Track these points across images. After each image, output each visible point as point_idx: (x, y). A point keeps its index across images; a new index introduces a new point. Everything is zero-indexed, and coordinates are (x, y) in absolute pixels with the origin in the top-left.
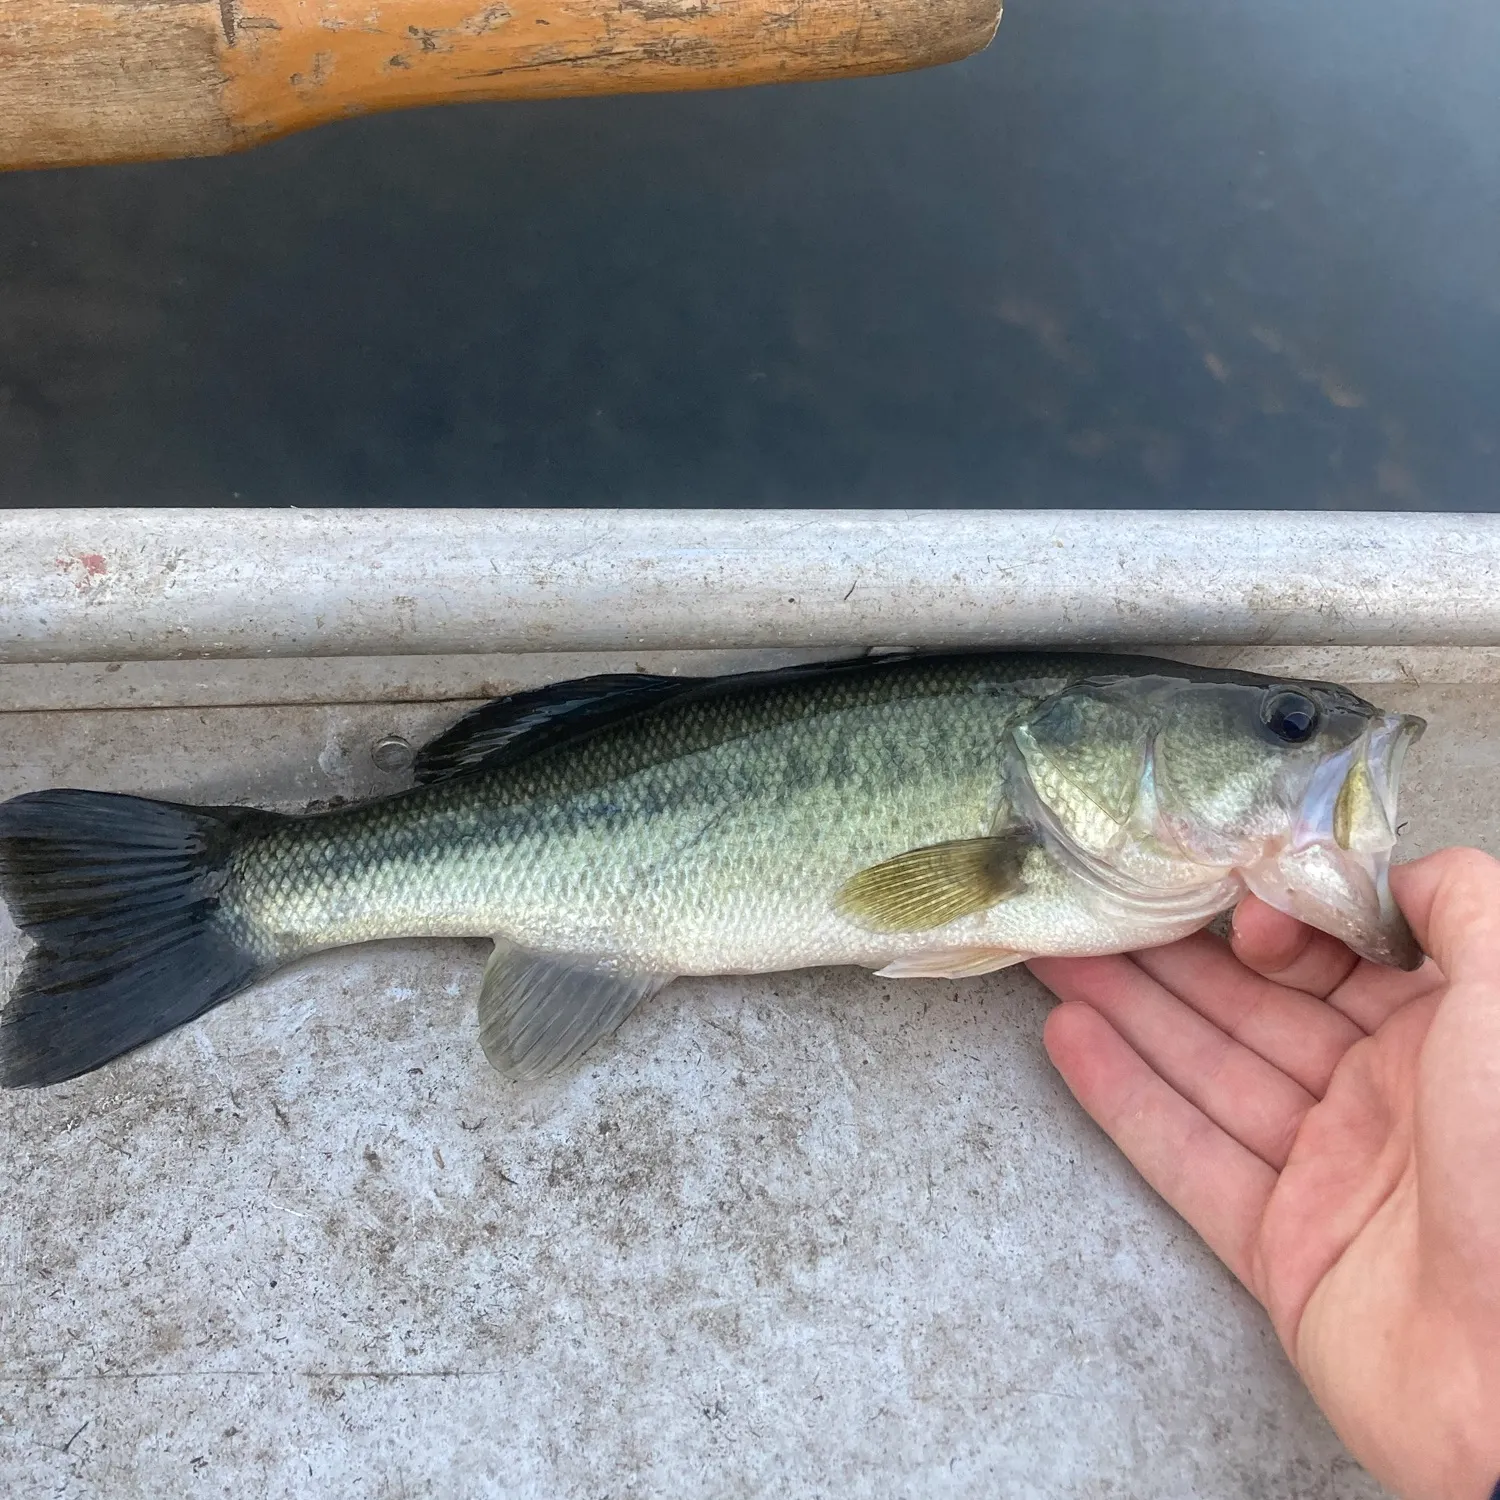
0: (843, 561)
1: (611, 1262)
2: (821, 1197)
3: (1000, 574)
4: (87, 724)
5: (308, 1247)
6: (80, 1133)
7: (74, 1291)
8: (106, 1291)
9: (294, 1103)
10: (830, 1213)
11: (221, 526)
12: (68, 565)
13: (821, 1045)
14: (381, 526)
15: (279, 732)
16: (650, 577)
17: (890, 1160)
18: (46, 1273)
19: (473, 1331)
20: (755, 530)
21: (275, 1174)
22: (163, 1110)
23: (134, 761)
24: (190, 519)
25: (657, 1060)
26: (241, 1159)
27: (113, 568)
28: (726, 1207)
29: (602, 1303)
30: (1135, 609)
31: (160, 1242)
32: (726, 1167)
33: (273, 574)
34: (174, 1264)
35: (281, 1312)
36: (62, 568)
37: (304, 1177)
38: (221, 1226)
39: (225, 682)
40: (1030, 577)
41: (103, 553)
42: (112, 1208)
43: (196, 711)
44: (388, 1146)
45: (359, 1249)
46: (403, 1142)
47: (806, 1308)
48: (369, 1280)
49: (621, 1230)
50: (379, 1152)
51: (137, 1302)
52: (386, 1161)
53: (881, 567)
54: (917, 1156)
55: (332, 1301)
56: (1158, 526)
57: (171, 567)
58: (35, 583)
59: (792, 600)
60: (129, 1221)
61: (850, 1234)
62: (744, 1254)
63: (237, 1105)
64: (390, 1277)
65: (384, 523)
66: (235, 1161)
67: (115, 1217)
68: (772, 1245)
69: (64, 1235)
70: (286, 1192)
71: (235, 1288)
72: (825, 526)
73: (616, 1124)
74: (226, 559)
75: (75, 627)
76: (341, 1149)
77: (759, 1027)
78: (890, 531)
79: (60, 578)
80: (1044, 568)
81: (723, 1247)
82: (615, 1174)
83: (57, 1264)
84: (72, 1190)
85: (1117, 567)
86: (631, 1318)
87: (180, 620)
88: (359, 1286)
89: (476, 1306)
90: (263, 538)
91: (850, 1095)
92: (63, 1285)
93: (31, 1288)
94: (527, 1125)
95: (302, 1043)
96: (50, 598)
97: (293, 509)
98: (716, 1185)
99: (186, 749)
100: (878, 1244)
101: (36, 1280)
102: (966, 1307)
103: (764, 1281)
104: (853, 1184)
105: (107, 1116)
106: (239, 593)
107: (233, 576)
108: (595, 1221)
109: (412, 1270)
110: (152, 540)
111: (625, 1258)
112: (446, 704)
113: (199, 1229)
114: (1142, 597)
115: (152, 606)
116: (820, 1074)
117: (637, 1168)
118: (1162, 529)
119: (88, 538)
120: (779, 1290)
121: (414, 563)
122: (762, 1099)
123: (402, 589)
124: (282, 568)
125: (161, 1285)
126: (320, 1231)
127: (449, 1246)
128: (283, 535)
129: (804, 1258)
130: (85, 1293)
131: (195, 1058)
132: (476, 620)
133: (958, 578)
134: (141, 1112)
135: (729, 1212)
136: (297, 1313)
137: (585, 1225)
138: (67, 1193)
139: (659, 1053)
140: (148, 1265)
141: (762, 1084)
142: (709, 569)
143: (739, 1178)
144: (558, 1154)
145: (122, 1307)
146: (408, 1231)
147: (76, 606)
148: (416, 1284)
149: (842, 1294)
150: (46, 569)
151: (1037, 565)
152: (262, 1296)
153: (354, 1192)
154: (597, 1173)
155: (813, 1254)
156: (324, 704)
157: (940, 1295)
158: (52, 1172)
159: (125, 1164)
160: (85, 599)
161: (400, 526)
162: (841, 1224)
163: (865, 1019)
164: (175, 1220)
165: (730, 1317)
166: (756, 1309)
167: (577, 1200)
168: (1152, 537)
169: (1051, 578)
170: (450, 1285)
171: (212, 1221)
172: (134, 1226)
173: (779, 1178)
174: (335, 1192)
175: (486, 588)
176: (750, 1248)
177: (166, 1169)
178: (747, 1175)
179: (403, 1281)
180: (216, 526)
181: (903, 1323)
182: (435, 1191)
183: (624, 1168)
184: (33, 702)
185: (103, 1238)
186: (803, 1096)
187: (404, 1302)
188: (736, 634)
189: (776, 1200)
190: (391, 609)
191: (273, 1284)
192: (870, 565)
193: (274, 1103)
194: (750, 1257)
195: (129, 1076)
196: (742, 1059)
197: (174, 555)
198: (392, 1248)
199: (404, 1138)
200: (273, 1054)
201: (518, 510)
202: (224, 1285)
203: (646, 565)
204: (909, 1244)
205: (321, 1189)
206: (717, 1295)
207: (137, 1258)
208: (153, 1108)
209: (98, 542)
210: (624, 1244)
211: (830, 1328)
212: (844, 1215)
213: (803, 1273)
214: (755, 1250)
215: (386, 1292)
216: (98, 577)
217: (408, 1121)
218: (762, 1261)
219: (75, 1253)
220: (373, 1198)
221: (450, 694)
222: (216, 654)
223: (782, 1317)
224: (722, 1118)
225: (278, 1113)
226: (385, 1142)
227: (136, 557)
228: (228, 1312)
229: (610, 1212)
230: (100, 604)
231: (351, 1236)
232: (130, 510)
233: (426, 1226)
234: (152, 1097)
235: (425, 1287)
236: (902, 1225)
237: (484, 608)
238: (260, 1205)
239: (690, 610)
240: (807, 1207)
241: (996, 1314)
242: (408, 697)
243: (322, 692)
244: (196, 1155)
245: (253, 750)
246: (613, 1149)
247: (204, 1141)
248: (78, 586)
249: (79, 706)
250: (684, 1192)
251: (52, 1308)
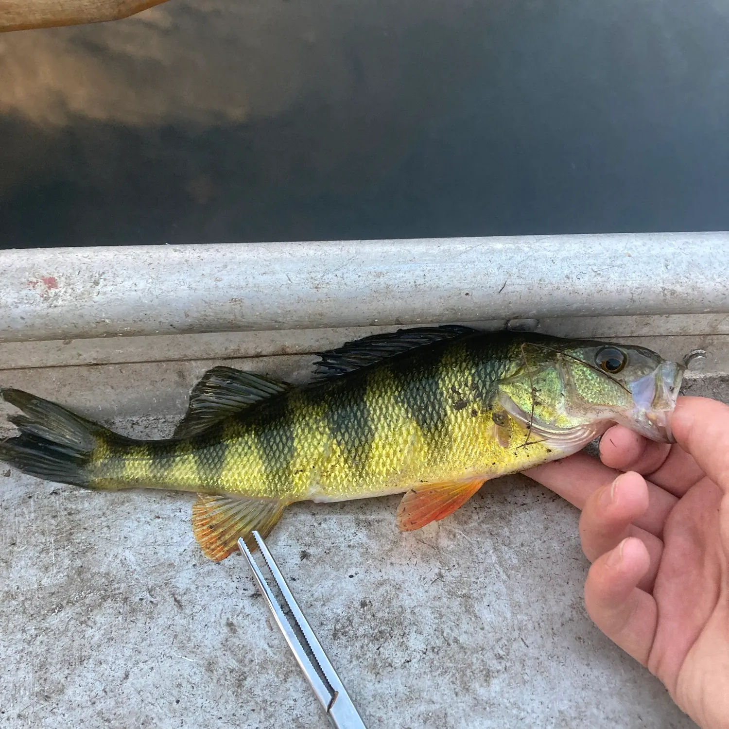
0: (499, 269)
1: (372, 684)
2: (491, 643)
3: (594, 274)
4: (54, 374)
5: (196, 679)
6: (63, 614)
7: (64, 708)
8: (82, 708)
9: (185, 594)
10: (496, 652)
11: (125, 257)
12: (35, 283)
13: (485, 553)
14: (219, 255)
15: (165, 376)
16: (382, 283)
17: (529, 620)
18: (47, 698)
19: (294, 726)
20: (444, 251)
21: (176, 637)
22: (109, 600)
23: (82, 395)
24: (107, 254)
25: (392, 564)
26: (156, 628)
27: (62, 285)
28: (436, 650)
29: (367, 708)
30: (674, 294)
31: (111, 678)
32: (434, 626)
33: (157, 286)
34: (120, 691)
35: (182, 718)
36: (31, 286)
37: (192, 638)
38: (146, 667)
39: (132, 349)
40: (612, 276)
41: (56, 276)
42: (83, 659)
43: (117, 366)
44: (240, 618)
45: (226, 680)
46: (248, 615)
47: (485, 709)
48: (233, 698)
49: (376, 665)
50: (235, 622)
51: (100, 713)
52: (239, 627)
53: (521, 271)
54: (544, 618)
55: (212, 711)
56: (687, 242)
57: (96, 283)
58: (16, 295)
59: (467, 294)
60: (93, 666)
61: (508, 665)
62: (448, 678)
63: (152, 596)
64: (245, 696)
65: (223, 252)
66: (152, 629)
67: (85, 664)
68: (463, 672)
69: (57, 675)
70: (183, 647)
71: (156, 704)
72: (486, 248)
73: (370, 602)
74: (129, 277)
75: (42, 321)
76: (213, 620)
77: (450, 543)
78: (526, 249)
79: (31, 292)
80: (621, 269)
81: (434, 674)
82: (371, 632)
83: (53, 692)
84: (60, 648)
85: (663, 269)
86: (384, 717)
87: (104, 315)
88: (227, 702)
89: (295, 712)
90: (150, 264)
91: (504, 582)
92: (57, 704)
93: (39, 707)
94: (318, 604)
95: (188, 559)
96: (25, 303)
97: (168, 246)
98: (430, 637)
99: (112, 387)
100: (524, 670)
101: (42, 702)
102: (578, 707)
103: (460, 693)
104: (508, 634)
105: (78, 605)
106: (138, 298)
107: (134, 288)
108: (361, 660)
109: (257, 691)
110: (84, 267)
111: (379, 682)
112: (261, 359)
113: (133, 670)
114: (678, 286)
115: (86, 307)
116: (486, 570)
117: (383, 628)
118: (689, 243)
119: (46, 266)
120: (468, 698)
121: (241, 277)
122: (453, 586)
123: (234, 294)
124: (162, 282)
125: (113, 703)
126: (203, 670)
127: (278, 677)
128: (162, 262)
129: (482, 678)
130: (70, 709)
131: (126, 569)
132: (279, 311)
133: (568, 277)
134: (97, 601)
135: (438, 653)
136: (192, 718)
137: (355, 663)
138: (57, 650)
139: (393, 560)
140: (105, 692)
141: (453, 577)
142: (418, 276)
143: (443, 632)
144: (338, 621)
145: (91, 717)
146: (254, 668)
147: (41, 308)
148: (259, 700)
149: (505, 701)
150: (22, 286)
151: (616, 268)
152: (172, 709)
153: (221, 646)
154: (361, 631)
155: (487, 676)
156: (191, 360)
157: (562, 700)
158: (47, 638)
159: (89, 632)
160: (46, 304)
161: (231, 255)
162: (503, 659)
163: (511, 537)
164: (119, 665)
165: (442, 716)
166: (456, 710)
167: (350, 648)
168: (684, 249)
169: (624, 276)
170: (279, 699)
171: (141, 665)
172: (97, 670)
173: (465, 632)
174: (210, 646)
175: (284, 290)
176: (451, 674)
177: (113, 635)
178: (447, 631)
179: (252, 698)
180: (122, 257)
181: (541, 716)
182: (268, 644)
183: (376, 628)
184: (22, 363)
185: (79, 676)
186: (477, 583)
187: (253, 710)
188: (433, 315)
189: (464, 645)
190: (228, 306)
191: (178, 702)
192: (515, 270)
193: (173, 595)
194: (451, 680)
195: (89, 580)
196: (440, 562)
197: (98, 276)
198: (245, 679)
199: (249, 613)
200: (171, 565)
201: (301, 243)
202: (149, 703)
203: (379, 275)
204: (543, 670)
205: (202, 644)
206: (433, 702)
207: (99, 688)
208: (104, 598)
209: (52, 269)
210: (378, 673)
211: (499, 720)
212: (504, 653)
213: (482, 688)
214: (454, 675)
215: (243, 705)
216: (53, 291)
217: (251, 603)
218: (458, 682)
219: (63, 686)
220: (232, 649)
221: (264, 353)
222: (126, 334)
223: (471, 714)
224: (431, 597)
225: (175, 600)
226: (238, 616)
227: (75, 278)
228: (152, 719)
229: (369, 654)
230: (55, 307)
231: (221, 672)
232: (71, 249)
233: (263, 666)
234: (102, 592)
235: (265, 701)
236: (538, 659)
237: (283, 304)
238: (168, 655)
239: (406, 301)
240: (483, 649)
241: (595, 711)
242: (239, 355)
243: (189, 353)
244: (130, 626)
245: (151, 387)
246: (369, 617)
247: (134, 618)
248: (42, 296)
249: (49, 365)
250: (411, 641)
251: (51, 719)
